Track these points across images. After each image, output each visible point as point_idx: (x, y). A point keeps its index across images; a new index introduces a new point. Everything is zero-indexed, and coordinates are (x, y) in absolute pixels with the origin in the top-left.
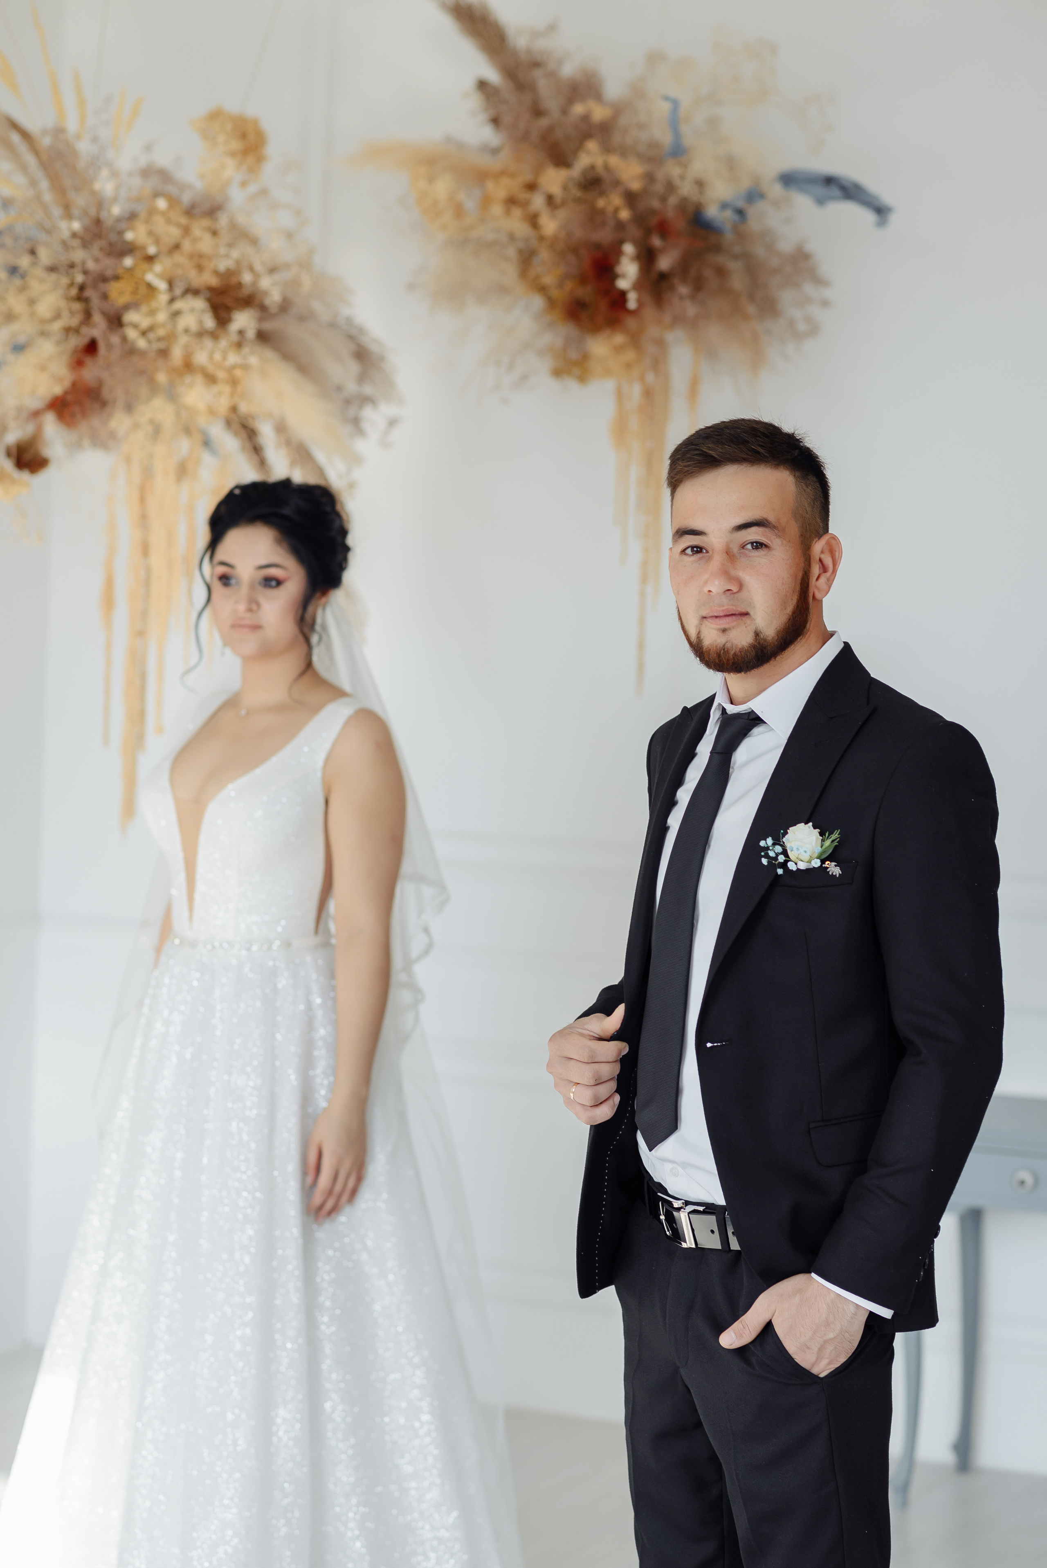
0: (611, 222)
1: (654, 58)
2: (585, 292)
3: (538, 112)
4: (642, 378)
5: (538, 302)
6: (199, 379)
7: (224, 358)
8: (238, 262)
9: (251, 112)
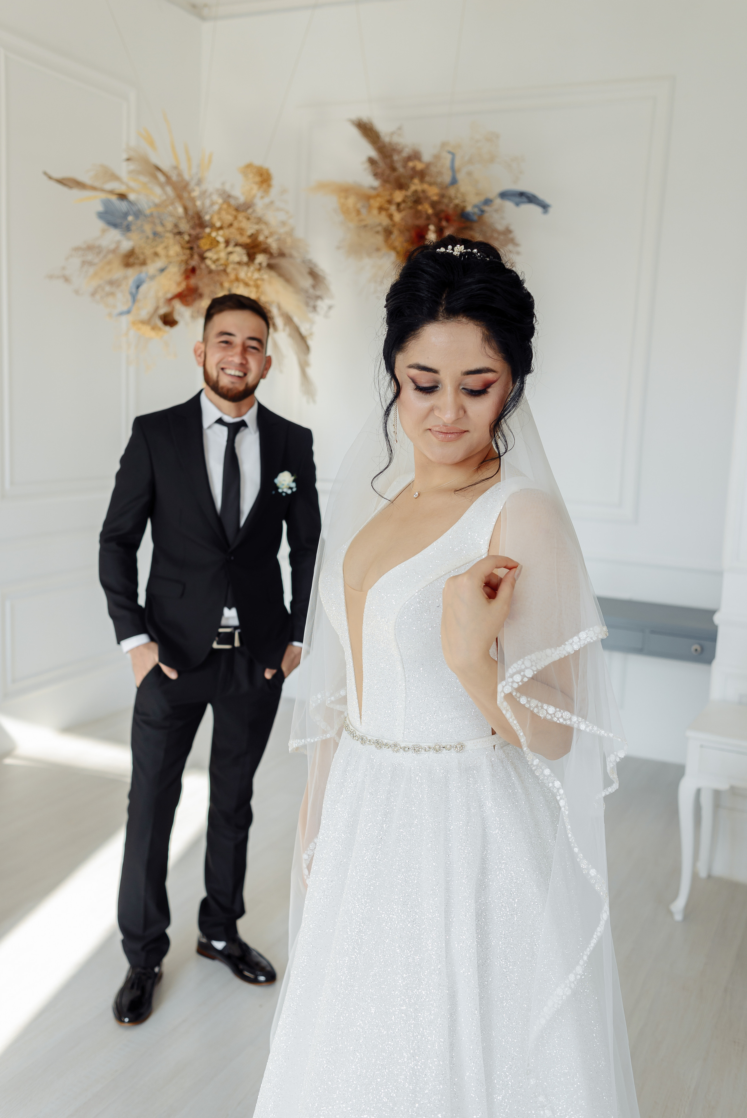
0: (424, 216)
3: (393, 169)
5: (392, 254)
7: (252, 276)
8: (258, 230)
9: (266, 165)
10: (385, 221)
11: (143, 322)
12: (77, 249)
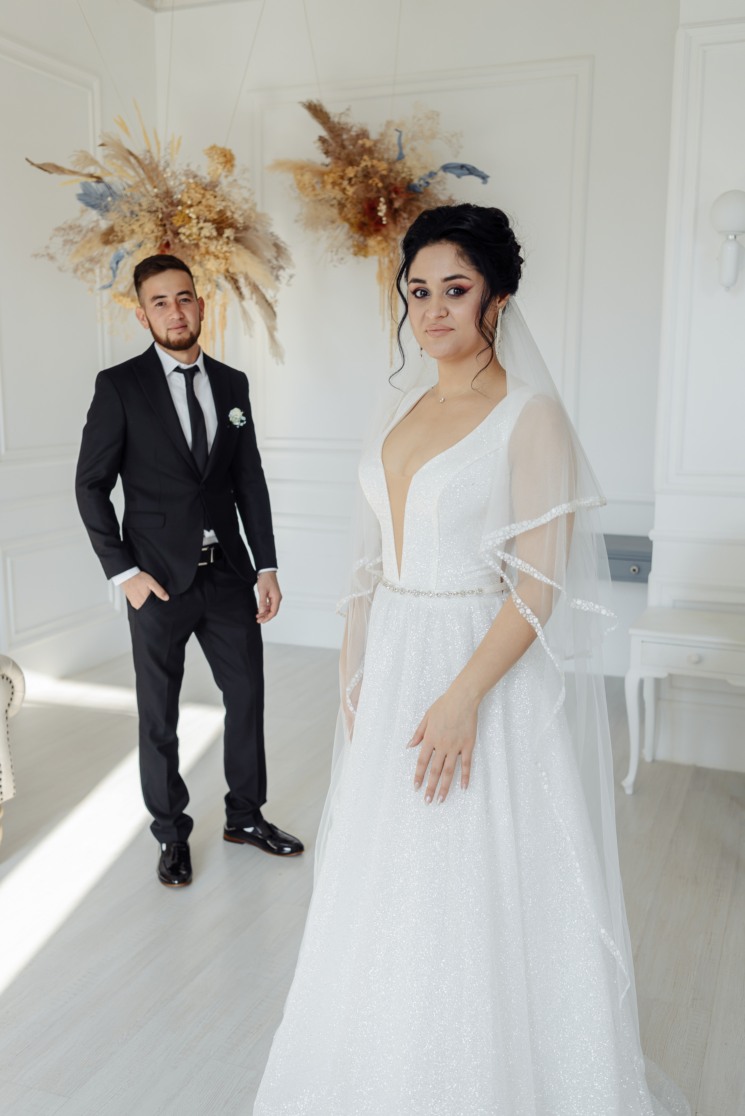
0: (375, 189)
1: (389, 124)
2: (366, 219)
3: (343, 147)
4: (389, 256)
5: (347, 226)
6: (212, 258)
7: (222, 248)
8: (225, 207)
9: (228, 147)
10: (339, 195)
11: (123, 295)
12: (59, 229)
